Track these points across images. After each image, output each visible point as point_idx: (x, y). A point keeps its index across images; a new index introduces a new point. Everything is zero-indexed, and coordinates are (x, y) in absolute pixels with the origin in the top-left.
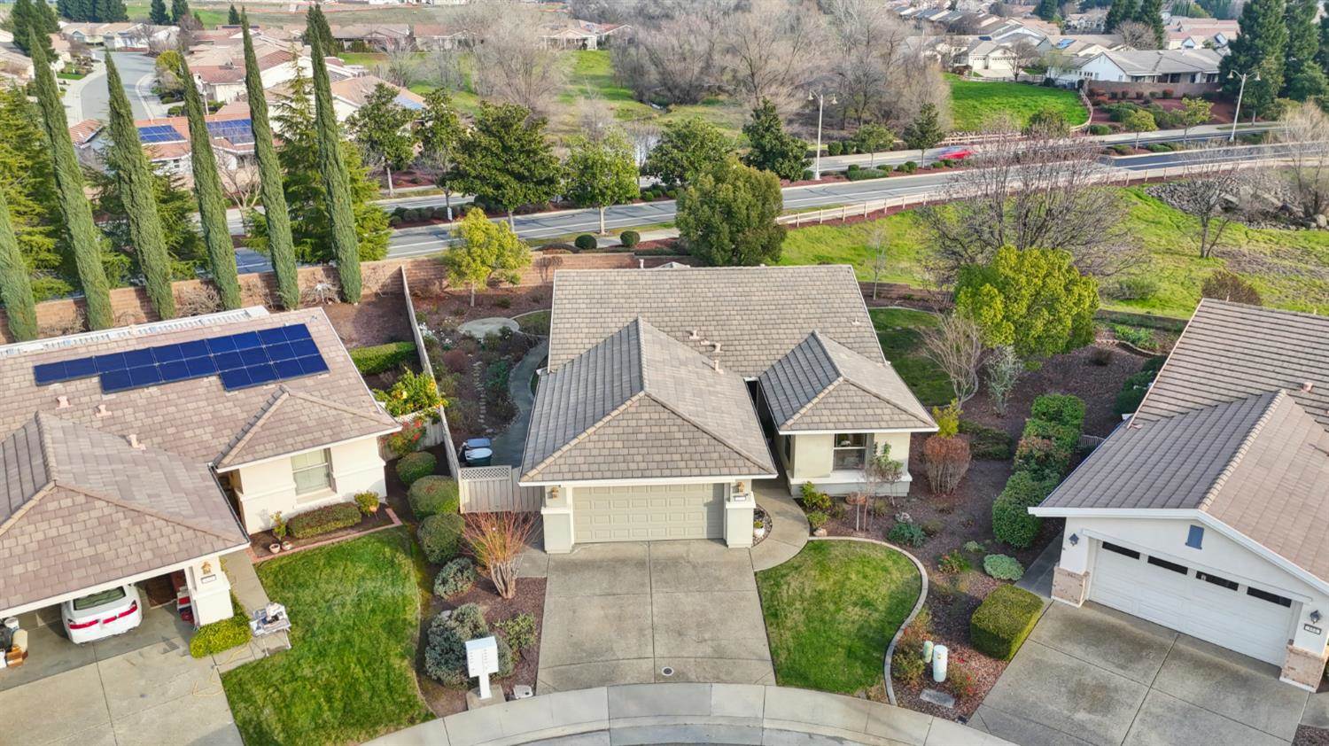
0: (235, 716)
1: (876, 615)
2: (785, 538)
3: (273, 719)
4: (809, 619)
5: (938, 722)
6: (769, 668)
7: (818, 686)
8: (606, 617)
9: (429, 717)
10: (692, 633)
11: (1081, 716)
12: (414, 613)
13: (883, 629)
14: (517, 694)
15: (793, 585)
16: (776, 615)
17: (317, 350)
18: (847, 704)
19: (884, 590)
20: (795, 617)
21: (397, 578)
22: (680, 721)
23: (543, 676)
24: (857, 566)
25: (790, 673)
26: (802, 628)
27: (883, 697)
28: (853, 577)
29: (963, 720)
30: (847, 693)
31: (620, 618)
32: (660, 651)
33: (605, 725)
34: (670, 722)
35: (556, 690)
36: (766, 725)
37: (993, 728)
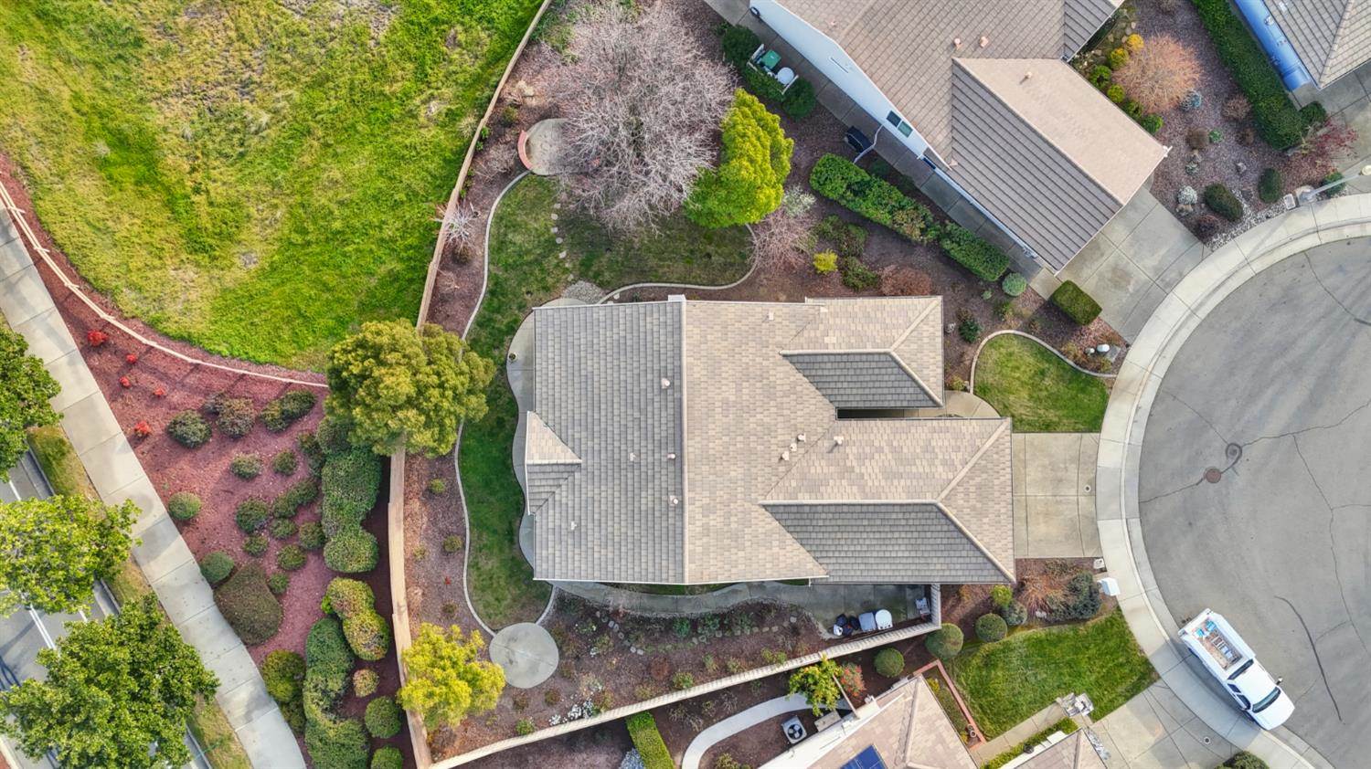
0: (1121, 705)
1: (1052, 369)
2: (970, 408)
3: (1124, 686)
4: (1054, 407)
5: (1129, 357)
6: (1087, 436)
7: (1103, 412)
8: (1046, 522)
9: (1118, 609)
10: (1059, 474)
11: (1131, 288)
12: (1039, 632)
13: (1064, 368)
14: (1102, 566)
15: (1023, 412)
16: (1048, 426)
17: (853, 761)
18: (1115, 399)
19: (1031, 360)
20: (1052, 415)
21: (1008, 648)
22: (1123, 484)
23: (1089, 555)
24: (1007, 371)
25: (1094, 424)
26: (1060, 413)
27: (1113, 381)
28: (1017, 375)
29: (1128, 346)
30: (1108, 397)
31: (1047, 514)
32: (1073, 491)
33: (1124, 520)
34: (1123, 489)
35: (1100, 547)
36: (1127, 441)
37: (1136, 331)
